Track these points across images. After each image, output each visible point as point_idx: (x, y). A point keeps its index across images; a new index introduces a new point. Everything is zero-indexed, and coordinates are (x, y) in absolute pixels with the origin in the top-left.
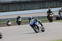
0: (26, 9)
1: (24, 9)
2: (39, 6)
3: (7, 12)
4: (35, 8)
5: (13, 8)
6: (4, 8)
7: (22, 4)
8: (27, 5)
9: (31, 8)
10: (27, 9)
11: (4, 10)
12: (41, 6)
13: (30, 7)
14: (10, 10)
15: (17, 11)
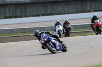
0: (53, 12)
1: (50, 12)
2: (76, 9)
3: (22, 17)
4: (69, 11)
5: (33, 12)
6: (18, 12)
7: (47, 5)
8: (56, 7)
9: (63, 12)
10: (56, 12)
11: (19, 15)
12: (80, 7)
13: (60, 9)
14: (28, 14)
15: (39, 16)
